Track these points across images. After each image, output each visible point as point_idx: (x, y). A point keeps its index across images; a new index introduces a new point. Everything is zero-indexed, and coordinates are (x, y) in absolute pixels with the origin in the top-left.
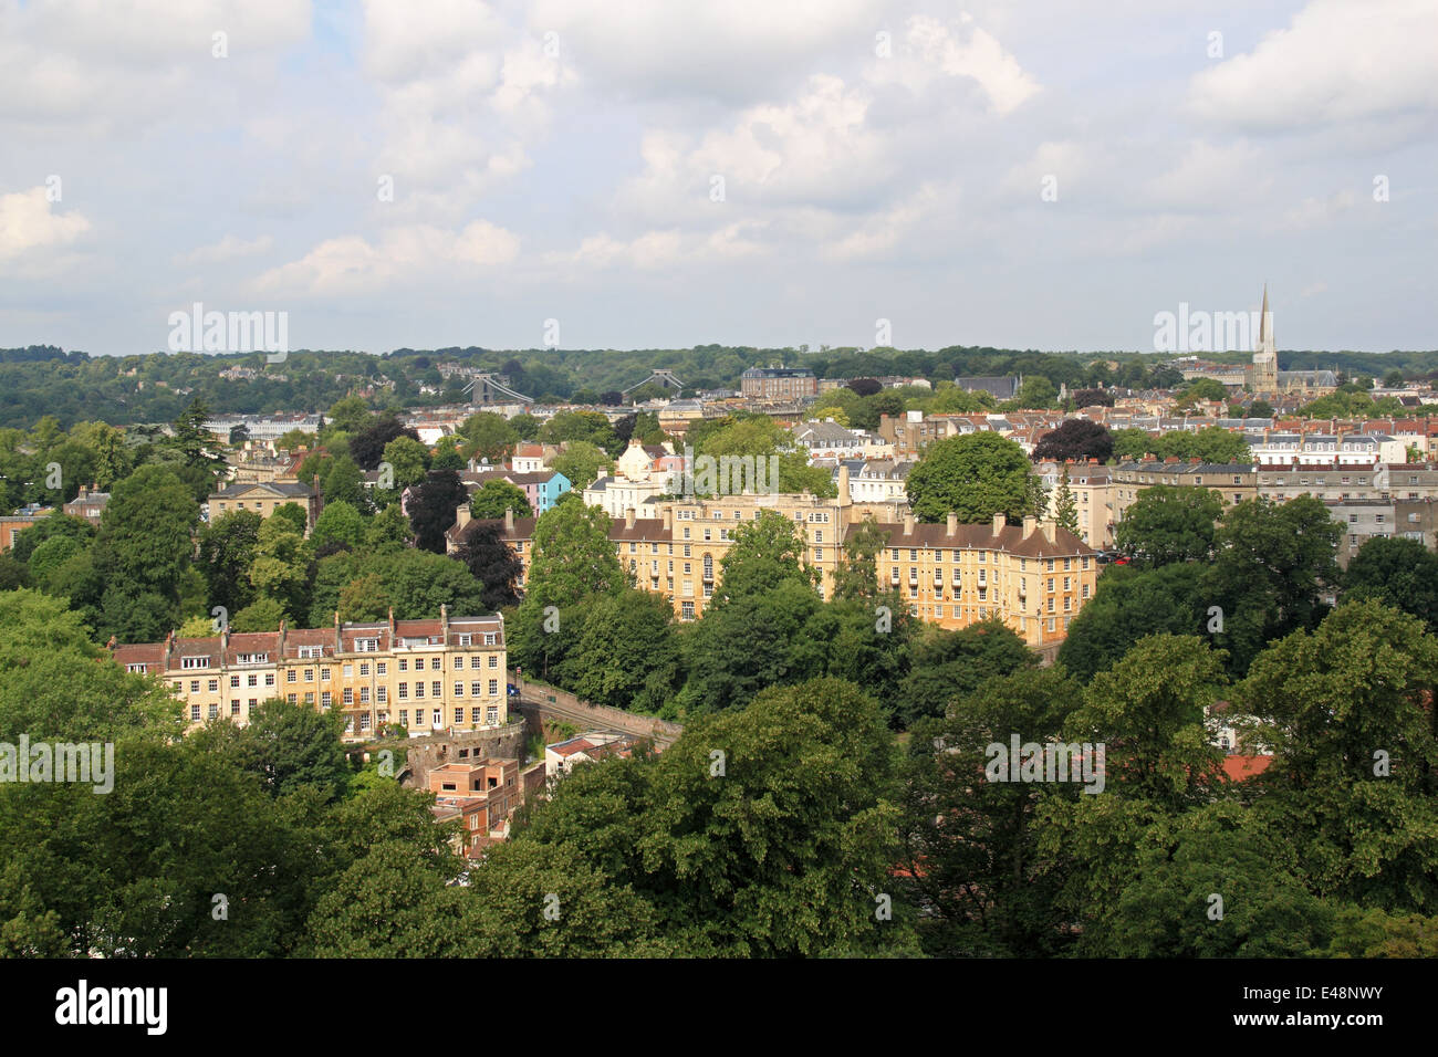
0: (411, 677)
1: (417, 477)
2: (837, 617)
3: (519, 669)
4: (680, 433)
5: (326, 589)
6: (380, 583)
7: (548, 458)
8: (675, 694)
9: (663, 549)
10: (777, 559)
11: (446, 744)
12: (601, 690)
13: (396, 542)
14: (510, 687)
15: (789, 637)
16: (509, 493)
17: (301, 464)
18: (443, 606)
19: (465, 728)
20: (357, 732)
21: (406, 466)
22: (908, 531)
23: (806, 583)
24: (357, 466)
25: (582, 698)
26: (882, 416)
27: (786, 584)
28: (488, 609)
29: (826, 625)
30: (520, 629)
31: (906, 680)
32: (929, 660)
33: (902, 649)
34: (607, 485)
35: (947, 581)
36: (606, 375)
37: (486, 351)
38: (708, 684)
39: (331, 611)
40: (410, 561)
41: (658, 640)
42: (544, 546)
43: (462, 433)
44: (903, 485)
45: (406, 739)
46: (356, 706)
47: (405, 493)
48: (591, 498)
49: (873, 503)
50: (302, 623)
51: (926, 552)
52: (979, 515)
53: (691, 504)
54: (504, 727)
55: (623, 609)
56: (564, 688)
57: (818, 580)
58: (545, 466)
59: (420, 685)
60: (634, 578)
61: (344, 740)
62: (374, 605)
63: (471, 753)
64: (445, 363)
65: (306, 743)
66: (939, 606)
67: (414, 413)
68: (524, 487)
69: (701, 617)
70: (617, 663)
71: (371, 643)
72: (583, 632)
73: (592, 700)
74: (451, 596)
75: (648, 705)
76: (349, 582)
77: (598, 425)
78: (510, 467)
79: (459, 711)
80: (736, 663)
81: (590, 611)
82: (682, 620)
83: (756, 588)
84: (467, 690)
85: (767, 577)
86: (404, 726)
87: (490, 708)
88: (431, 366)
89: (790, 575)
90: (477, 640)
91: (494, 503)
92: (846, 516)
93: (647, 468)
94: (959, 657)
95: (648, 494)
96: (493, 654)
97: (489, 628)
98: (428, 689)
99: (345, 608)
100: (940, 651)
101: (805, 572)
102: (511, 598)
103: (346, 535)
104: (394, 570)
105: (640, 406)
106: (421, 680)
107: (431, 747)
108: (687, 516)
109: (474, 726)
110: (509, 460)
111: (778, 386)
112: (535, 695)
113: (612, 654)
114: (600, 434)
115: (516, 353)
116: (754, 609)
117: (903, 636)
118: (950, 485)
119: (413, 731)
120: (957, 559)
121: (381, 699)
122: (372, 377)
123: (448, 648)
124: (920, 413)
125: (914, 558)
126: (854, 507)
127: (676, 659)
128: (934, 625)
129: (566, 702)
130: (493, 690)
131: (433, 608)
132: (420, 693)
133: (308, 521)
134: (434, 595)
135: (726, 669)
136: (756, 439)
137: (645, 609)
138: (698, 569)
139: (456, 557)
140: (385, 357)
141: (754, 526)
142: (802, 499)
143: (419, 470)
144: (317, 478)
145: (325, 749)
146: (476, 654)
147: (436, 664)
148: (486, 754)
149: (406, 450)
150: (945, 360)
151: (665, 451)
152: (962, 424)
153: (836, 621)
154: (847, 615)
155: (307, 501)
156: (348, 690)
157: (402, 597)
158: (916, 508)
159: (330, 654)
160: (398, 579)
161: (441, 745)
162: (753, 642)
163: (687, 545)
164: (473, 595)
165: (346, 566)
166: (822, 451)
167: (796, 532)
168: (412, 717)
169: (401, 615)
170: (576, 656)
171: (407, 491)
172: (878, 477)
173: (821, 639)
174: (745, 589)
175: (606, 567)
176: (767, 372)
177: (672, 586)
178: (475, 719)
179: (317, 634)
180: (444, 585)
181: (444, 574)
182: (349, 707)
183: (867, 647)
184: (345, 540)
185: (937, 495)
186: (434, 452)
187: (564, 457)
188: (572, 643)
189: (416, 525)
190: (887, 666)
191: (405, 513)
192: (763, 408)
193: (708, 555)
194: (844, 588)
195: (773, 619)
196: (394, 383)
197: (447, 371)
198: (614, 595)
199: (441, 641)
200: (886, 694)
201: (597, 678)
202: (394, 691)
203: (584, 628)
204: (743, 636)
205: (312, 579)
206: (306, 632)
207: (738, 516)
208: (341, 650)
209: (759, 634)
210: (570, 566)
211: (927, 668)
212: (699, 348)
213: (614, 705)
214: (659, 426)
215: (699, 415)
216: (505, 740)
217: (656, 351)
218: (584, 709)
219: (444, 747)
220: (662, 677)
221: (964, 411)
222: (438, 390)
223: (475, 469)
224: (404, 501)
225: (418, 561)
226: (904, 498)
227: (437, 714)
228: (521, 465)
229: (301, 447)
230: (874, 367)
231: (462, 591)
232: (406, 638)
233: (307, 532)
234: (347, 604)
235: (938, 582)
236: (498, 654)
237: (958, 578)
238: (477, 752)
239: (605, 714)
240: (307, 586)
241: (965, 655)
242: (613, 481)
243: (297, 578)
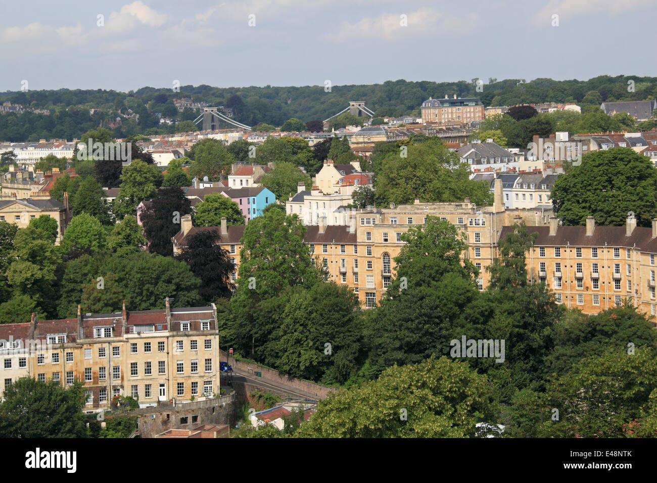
0: (141, 358)
1: (149, 193)
2: (491, 304)
3: (231, 350)
4: (368, 154)
5: (72, 286)
6: (116, 281)
7: (257, 175)
8: (359, 369)
9: (350, 249)
10: (441, 257)
11: (170, 413)
12: (298, 367)
13: (132, 247)
14: (222, 365)
15: (451, 320)
16: (224, 205)
17: (53, 183)
18: (167, 299)
19: (185, 399)
20: (96, 405)
21: (140, 184)
22: (553, 233)
23: (466, 276)
24: (100, 185)
25: (282, 373)
26: (534, 137)
27: (448, 278)
28: (205, 301)
29: (482, 312)
30: (231, 316)
31: (549, 357)
32: (568, 340)
33: (547, 331)
34: (305, 197)
35: (587, 273)
36: (313, 107)
37: (214, 88)
38: (385, 360)
39: (75, 304)
40: (140, 262)
41: (344, 324)
42: (252, 249)
43: (189, 157)
44: (549, 193)
45: (137, 409)
46: (95, 382)
47: (140, 206)
48: (292, 208)
49: (524, 209)
50: (52, 315)
51: (568, 250)
52: (614, 218)
53: (372, 212)
54: (217, 397)
55: (315, 300)
56: (268, 365)
57: (477, 274)
58: (254, 182)
59: (148, 364)
60: (327, 273)
61: (85, 411)
62: (111, 299)
63: (190, 420)
64: (180, 99)
65: (51, 415)
66: (580, 295)
67: (153, 140)
68: (237, 200)
69: (379, 305)
70: (311, 344)
71: (107, 330)
72: (283, 319)
73: (291, 374)
74: (175, 290)
75: (336, 378)
76: (90, 280)
77: (299, 148)
78: (227, 184)
79: (180, 385)
80: (408, 343)
81: (288, 301)
82: (364, 307)
83: (424, 281)
84: (187, 368)
85: (432, 272)
86: (135, 398)
87: (206, 383)
88: (168, 101)
89: (452, 269)
90: (195, 327)
91: (212, 214)
92: (501, 221)
93: (338, 183)
94: (594, 338)
95: (339, 204)
96: (208, 338)
97: (205, 316)
98: (155, 368)
99: (86, 302)
100: (578, 332)
101: (465, 267)
102: (224, 291)
103: (90, 242)
104: (127, 270)
105: (337, 132)
106: (149, 361)
107: (156, 416)
108: (368, 223)
109: (193, 398)
110: (226, 178)
111: (452, 113)
112: (245, 371)
113: (307, 337)
114: (301, 156)
115: (238, 90)
116: (422, 298)
117: (549, 319)
118: (589, 193)
119: (142, 403)
120: (595, 255)
121: (116, 376)
122: (119, 112)
123: (171, 334)
124: (567, 133)
125: (558, 254)
126: (507, 212)
127: (359, 340)
128: (576, 311)
129: (269, 376)
130: (208, 368)
131: (160, 301)
132: (148, 371)
133: (59, 230)
134: (160, 290)
135: (400, 348)
136: (426, 158)
137: (333, 300)
138: (378, 266)
139: (179, 258)
140: (131, 94)
141: (422, 230)
142: (464, 207)
143: (150, 187)
144: (66, 195)
145: (68, 419)
146: (194, 338)
147: (161, 346)
148: (203, 421)
149: (140, 171)
150: (594, 88)
151: (354, 169)
152: (603, 142)
153: (490, 307)
154: (500, 302)
155: (58, 213)
156: (88, 370)
157: (134, 292)
158: (560, 213)
159: (74, 340)
160: (130, 277)
161: (165, 414)
162: (420, 326)
163: (369, 246)
164: (193, 289)
165: (88, 267)
166: (482, 167)
167: (457, 235)
168: (141, 391)
169: (132, 307)
170: (277, 339)
171: (141, 204)
172: (529, 187)
173: (478, 323)
174: (414, 282)
175: (302, 265)
176: (442, 103)
177: (357, 280)
178: (194, 391)
179: (62, 323)
180: (169, 281)
181: (169, 272)
182: (89, 384)
183: (517, 329)
184: (90, 246)
185: (578, 201)
186: (165, 173)
187: (269, 175)
188: (274, 328)
189: (149, 233)
190: (535, 345)
191: (140, 223)
192: (437, 132)
193: (386, 255)
194: (499, 280)
195: (437, 306)
196: (138, 116)
197: (180, 105)
198: (308, 288)
199: (165, 328)
200: (534, 369)
201: (294, 356)
202: (126, 370)
203: (283, 315)
204: (412, 321)
205: (60, 279)
206: (53, 322)
207: (410, 222)
208: (82, 336)
209: (426, 319)
210: (272, 265)
211: (567, 347)
212: (388, 83)
213: (309, 379)
214: (349, 148)
215: (383, 138)
216: (218, 409)
217: (353, 86)
218: (285, 383)
219: (168, 416)
220: (348, 355)
221: (605, 130)
222: (174, 121)
223: (198, 185)
224: (139, 213)
225: (147, 262)
226: (550, 204)
227: (162, 388)
228: (235, 182)
229: (54, 170)
230: (533, 95)
231: (183, 286)
232: (136, 325)
233: (58, 240)
234: (88, 299)
235: (579, 275)
236: (212, 337)
237: (596, 271)
238: (195, 419)
239: (300, 386)
240: (56, 284)
241: (600, 336)
242: (309, 194)
243: (47, 278)
